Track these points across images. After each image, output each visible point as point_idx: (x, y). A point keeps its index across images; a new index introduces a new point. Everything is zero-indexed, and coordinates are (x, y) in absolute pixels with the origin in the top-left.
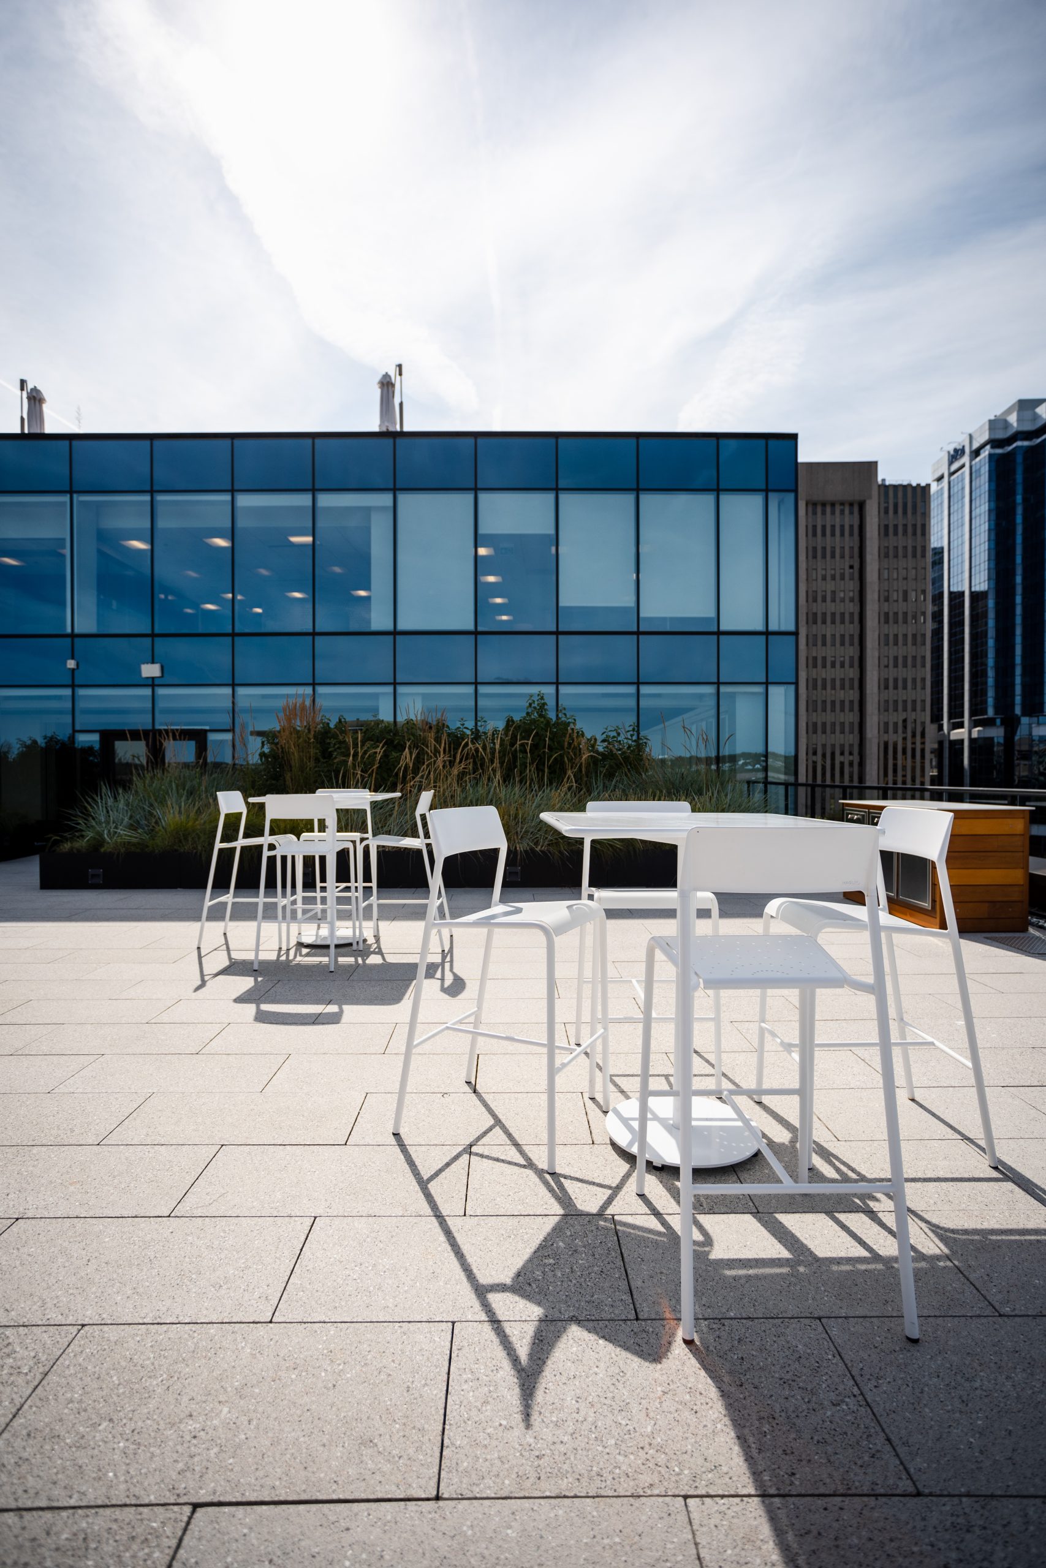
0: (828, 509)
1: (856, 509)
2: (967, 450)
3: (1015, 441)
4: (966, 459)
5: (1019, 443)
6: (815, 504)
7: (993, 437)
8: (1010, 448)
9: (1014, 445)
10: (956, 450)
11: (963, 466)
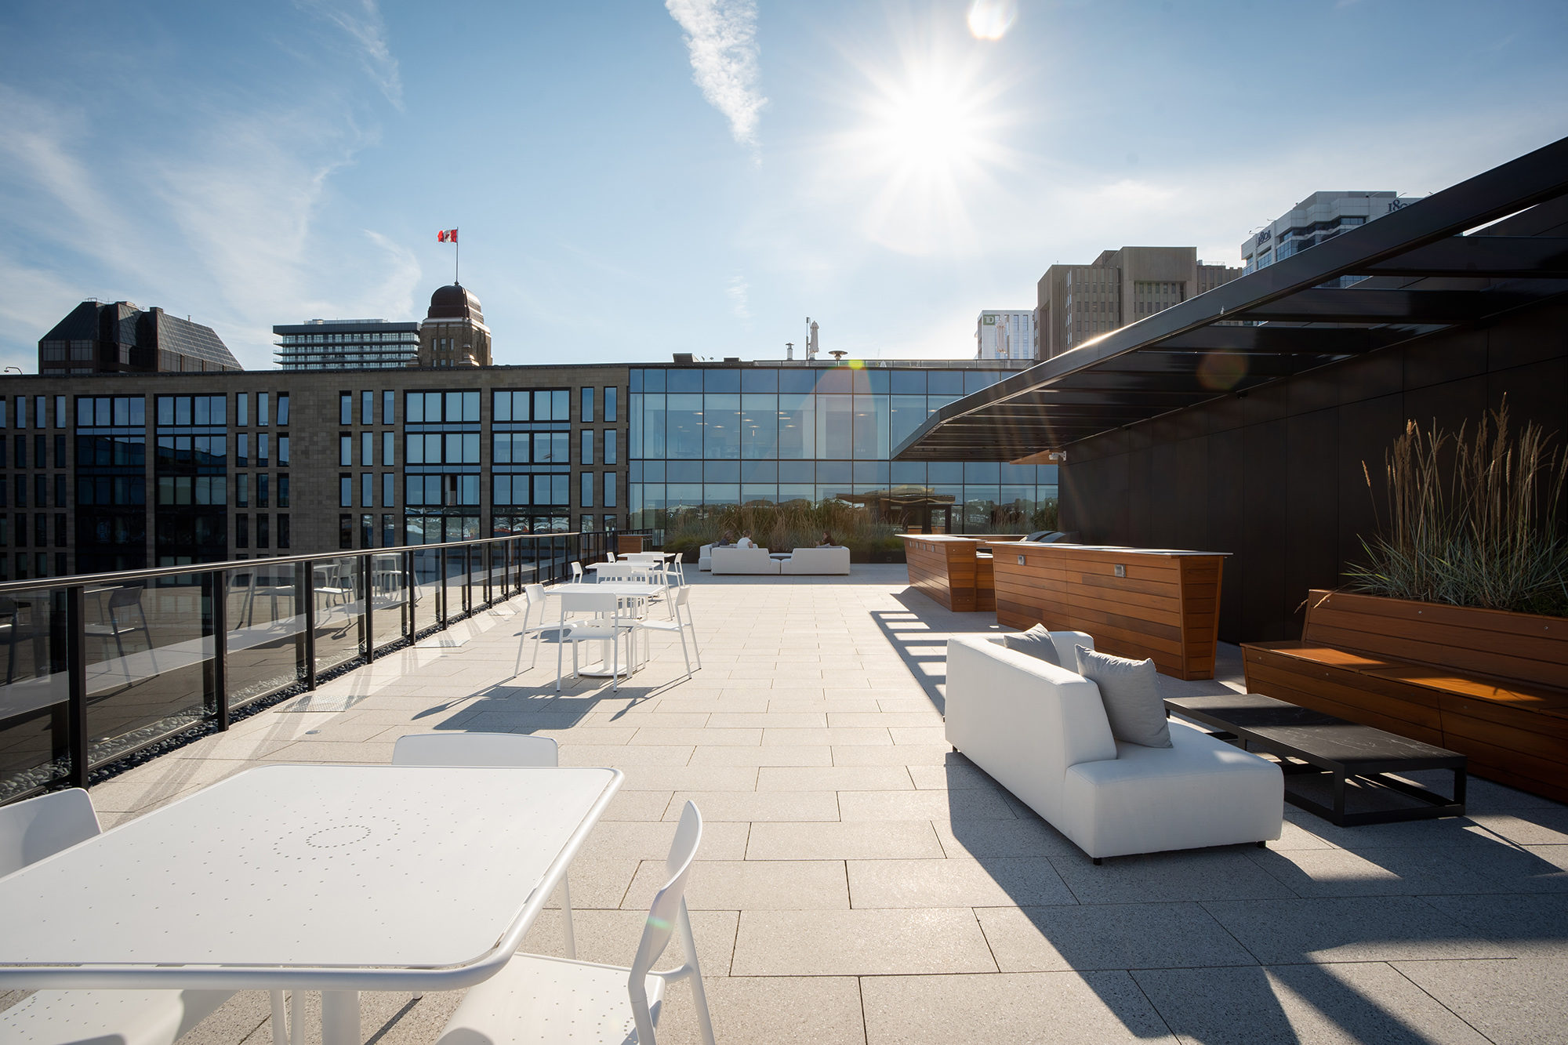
0: (1154, 288)
1: (1178, 288)
2: (1273, 236)
3: (1314, 230)
4: (1271, 242)
5: (1317, 232)
6: (1142, 283)
7: (1294, 225)
8: (1310, 236)
9: (1313, 234)
10: (1262, 233)
11: (1269, 249)
